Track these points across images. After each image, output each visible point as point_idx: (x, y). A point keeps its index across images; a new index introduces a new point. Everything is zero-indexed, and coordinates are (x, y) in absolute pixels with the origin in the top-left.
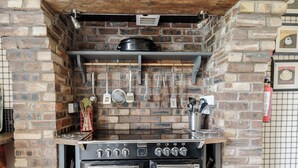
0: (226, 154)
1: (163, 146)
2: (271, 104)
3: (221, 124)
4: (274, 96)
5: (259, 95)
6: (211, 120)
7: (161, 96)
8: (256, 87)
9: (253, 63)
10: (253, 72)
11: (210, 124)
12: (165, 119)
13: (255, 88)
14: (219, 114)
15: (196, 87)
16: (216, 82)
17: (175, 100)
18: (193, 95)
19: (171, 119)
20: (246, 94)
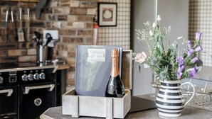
0: (69, 78)
1: (28, 72)
2: (98, 37)
3: (65, 54)
4: (100, 31)
5: (90, 32)
6: (55, 52)
7: (8, 29)
8: (88, 25)
9: (86, 8)
10: (86, 14)
11: (54, 55)
12: (11, 53)
13: (87, 27)
14: (63, 47)
15: (39, 21)
16: (60, 20)
17: (22, 34)
18: (37, 29)
19: (18, 53)
20: (82, 31)
